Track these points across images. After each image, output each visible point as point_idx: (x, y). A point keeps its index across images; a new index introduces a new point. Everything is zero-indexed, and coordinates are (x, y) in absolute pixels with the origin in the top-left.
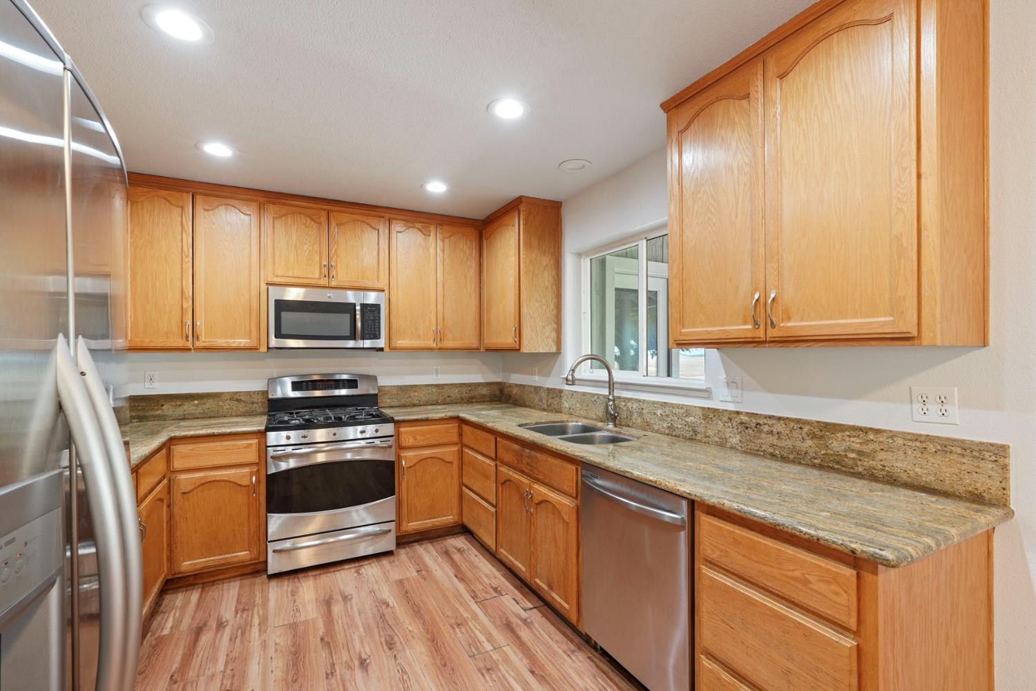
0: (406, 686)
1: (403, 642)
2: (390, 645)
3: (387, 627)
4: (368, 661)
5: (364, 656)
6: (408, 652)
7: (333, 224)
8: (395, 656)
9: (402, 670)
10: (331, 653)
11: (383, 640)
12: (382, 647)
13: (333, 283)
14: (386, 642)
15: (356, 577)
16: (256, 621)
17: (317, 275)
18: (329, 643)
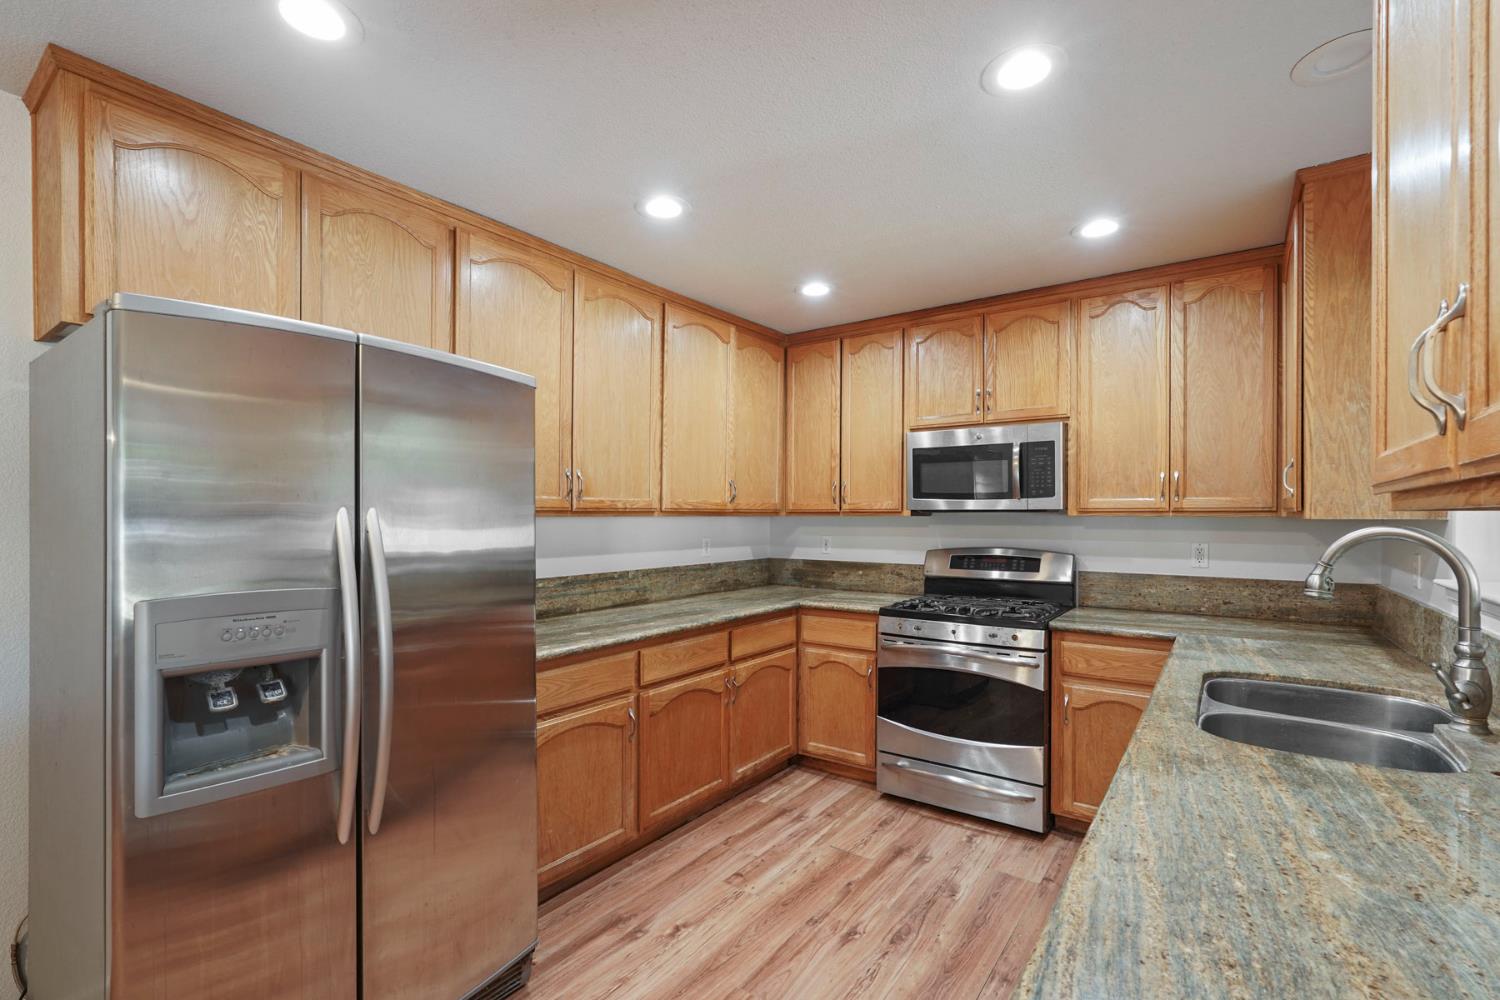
0: (855, 991)
1: (914, 945)
2: (897, 939)
3: (920, 917)
4: (857, 936)
5: (860, 929)
6: (904, 960)
7: (990, 330)
8: (886, 953)
9: (873, 973)
10: (838, 903)
11: (898, 927)
12: (888, 934)
13: (990, 417)
14: (899, 931)
15: (961, 843)
16: (825, 831)
17: (968, 409)
18: (849, 892)
